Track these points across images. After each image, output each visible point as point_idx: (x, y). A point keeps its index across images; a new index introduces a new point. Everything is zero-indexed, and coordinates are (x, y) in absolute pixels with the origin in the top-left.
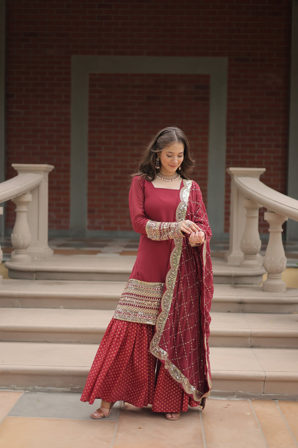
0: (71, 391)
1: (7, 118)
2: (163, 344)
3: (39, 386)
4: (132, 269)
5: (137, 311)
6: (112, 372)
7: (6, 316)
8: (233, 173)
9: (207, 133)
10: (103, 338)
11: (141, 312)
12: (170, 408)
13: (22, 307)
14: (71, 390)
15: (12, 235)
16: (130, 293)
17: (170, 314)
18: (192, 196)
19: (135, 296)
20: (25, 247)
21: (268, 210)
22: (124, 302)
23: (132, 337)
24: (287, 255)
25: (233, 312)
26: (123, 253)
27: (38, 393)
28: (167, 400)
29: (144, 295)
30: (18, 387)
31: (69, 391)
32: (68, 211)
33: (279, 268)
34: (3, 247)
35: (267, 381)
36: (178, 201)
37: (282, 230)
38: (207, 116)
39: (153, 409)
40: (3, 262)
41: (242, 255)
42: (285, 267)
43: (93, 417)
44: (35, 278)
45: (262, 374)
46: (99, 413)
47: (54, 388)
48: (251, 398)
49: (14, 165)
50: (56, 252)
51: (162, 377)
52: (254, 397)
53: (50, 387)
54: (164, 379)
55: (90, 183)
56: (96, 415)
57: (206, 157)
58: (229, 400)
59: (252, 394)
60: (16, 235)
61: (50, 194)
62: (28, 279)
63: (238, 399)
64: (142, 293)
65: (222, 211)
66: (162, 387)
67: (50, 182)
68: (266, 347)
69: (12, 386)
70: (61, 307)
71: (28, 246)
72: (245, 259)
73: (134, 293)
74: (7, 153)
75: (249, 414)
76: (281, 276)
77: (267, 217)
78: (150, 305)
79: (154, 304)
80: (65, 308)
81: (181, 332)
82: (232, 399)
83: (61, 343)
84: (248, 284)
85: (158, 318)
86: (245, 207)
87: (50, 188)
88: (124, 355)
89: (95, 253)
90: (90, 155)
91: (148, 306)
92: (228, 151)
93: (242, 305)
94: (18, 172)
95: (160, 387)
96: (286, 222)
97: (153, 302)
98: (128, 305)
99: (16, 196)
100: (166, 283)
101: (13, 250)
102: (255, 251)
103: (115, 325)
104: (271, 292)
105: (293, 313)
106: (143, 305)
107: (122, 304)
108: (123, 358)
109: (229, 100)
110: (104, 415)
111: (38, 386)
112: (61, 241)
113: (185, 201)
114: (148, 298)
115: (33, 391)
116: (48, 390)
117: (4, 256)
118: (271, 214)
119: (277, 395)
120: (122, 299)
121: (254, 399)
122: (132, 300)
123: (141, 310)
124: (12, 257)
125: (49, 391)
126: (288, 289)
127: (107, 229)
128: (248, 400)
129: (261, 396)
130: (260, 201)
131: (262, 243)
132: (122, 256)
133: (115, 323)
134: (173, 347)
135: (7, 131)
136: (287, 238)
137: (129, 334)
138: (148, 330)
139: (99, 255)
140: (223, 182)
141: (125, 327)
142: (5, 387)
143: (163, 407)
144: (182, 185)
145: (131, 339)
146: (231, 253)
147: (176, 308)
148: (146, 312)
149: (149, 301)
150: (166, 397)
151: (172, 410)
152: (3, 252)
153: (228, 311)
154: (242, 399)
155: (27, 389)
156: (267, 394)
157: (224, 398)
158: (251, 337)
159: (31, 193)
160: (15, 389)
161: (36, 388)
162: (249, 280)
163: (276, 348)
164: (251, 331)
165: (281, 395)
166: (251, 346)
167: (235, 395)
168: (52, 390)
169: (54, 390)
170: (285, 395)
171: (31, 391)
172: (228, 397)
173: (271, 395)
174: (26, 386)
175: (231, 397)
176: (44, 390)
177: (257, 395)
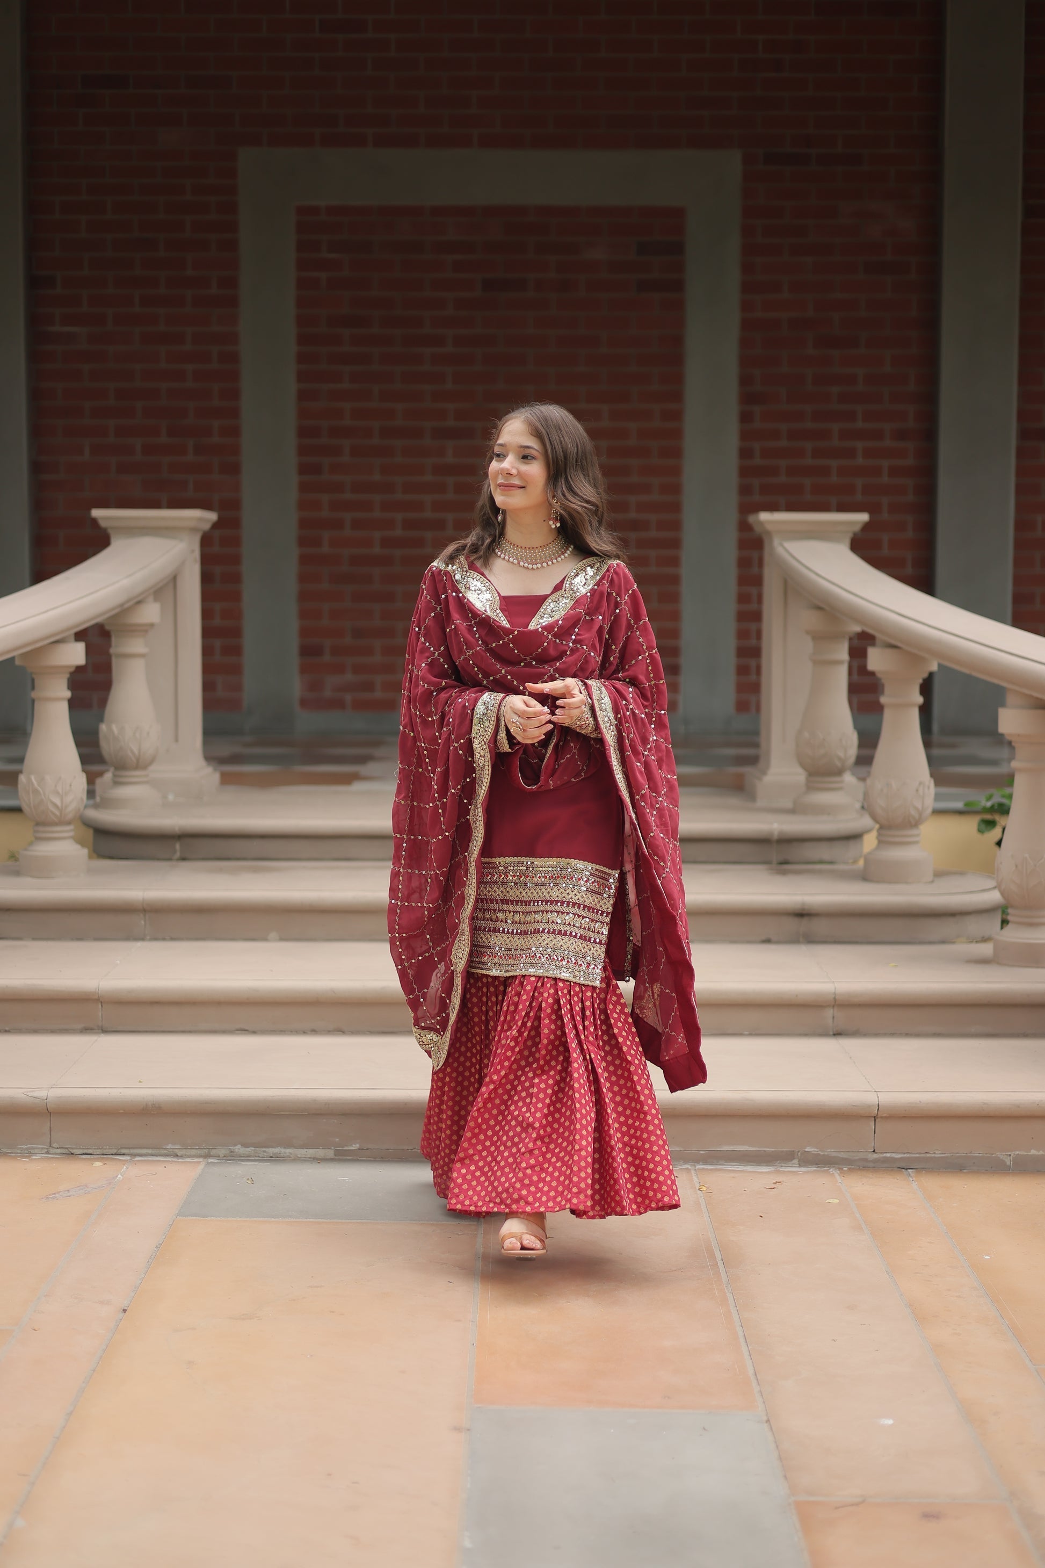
0: (336, 1157)
1: (35, 357)
3: (245, 1145)
7: (118, 962)
8: (770, 527)
9: (677, 396)
13: (156, 939)
14: (335, 1155)
15: (103, 727)
20: (141, 764)
21: (878, 642)
24: (939, 779)
25: (778, 942)
27: (242, 1163)
30: (185, 1151)
31: (329, 1157)
32: (236, 650)
33: (913, 812)
35: (881, 1117)
37: (920, 700)
38: (678, 341)
41: (799, 776)
42: (930, 810)
44: (178, 855)
45: (870, 1098)
47: (288, 1151)
48: (841, 1167)
49: (96, 513)
50: (227, 779)
52: (848, 1162)
53: (277, 1147)
55: (305, 560)
57: (676, 471)
58: (778, 1172)
59: (843, 1155)
60: (114, 727)
62: (158, 859)
63: (803, 1169)
68: (876, 1035)
69: (169, 1147)
70: (273, 935)
71: (152, 761)
72: (810, 787)
75: (836, 1201)
76: (918, 835)
77: (876, 660)
80: (282, 939)
82: (786, 1170)
84: (821, 862)
86: (808, 632)
87: (206, 578)
89: (348, 779)
90: (304, 469)
92: (745, 453)
93: (805, 921)
96: (931, 675)
102: (839, 764)
104: (890, 882)
105: (953, 943)
109: (747, 287)
111: (241, 1146)
115: (230, 1160)
118: (889, 651)
119: (912, 1155)
121: (849, 1169)
125: (275, 1159)
126: (938, 874)
127: (360, 706)
128: (832, 1171)
129: (866, 1160)
130: (853, 614)
131: (861, 746)
135: (35, 395)
136: (935, 727)
139: (357, 786)
140: (730, 553)
142: (150, 1151)
146: (764, 773)
153: (764, 938)
154: (815, 1169)
155: (212, 1154)
156: (885, 1155)
157: (764, 1167)
158: (833, 1006)
159: (156, 600)
160: (179, 1155)
161: (237, 1150)
162: (823, 852)
163: (908, 1035)
164: (835, 988)
165: (922, 1155)
166: (835, 1033)
167: (794, 1159)
168: (282, 1155)
169: (288, 1154)
170: (933, 1155)
171: (225, 1160)
172: (773, 1166)
173: (894, 1155)
174: (208, 1147)
175: (784, 1165)
176: (260, 1155)
177: (857, 1158)
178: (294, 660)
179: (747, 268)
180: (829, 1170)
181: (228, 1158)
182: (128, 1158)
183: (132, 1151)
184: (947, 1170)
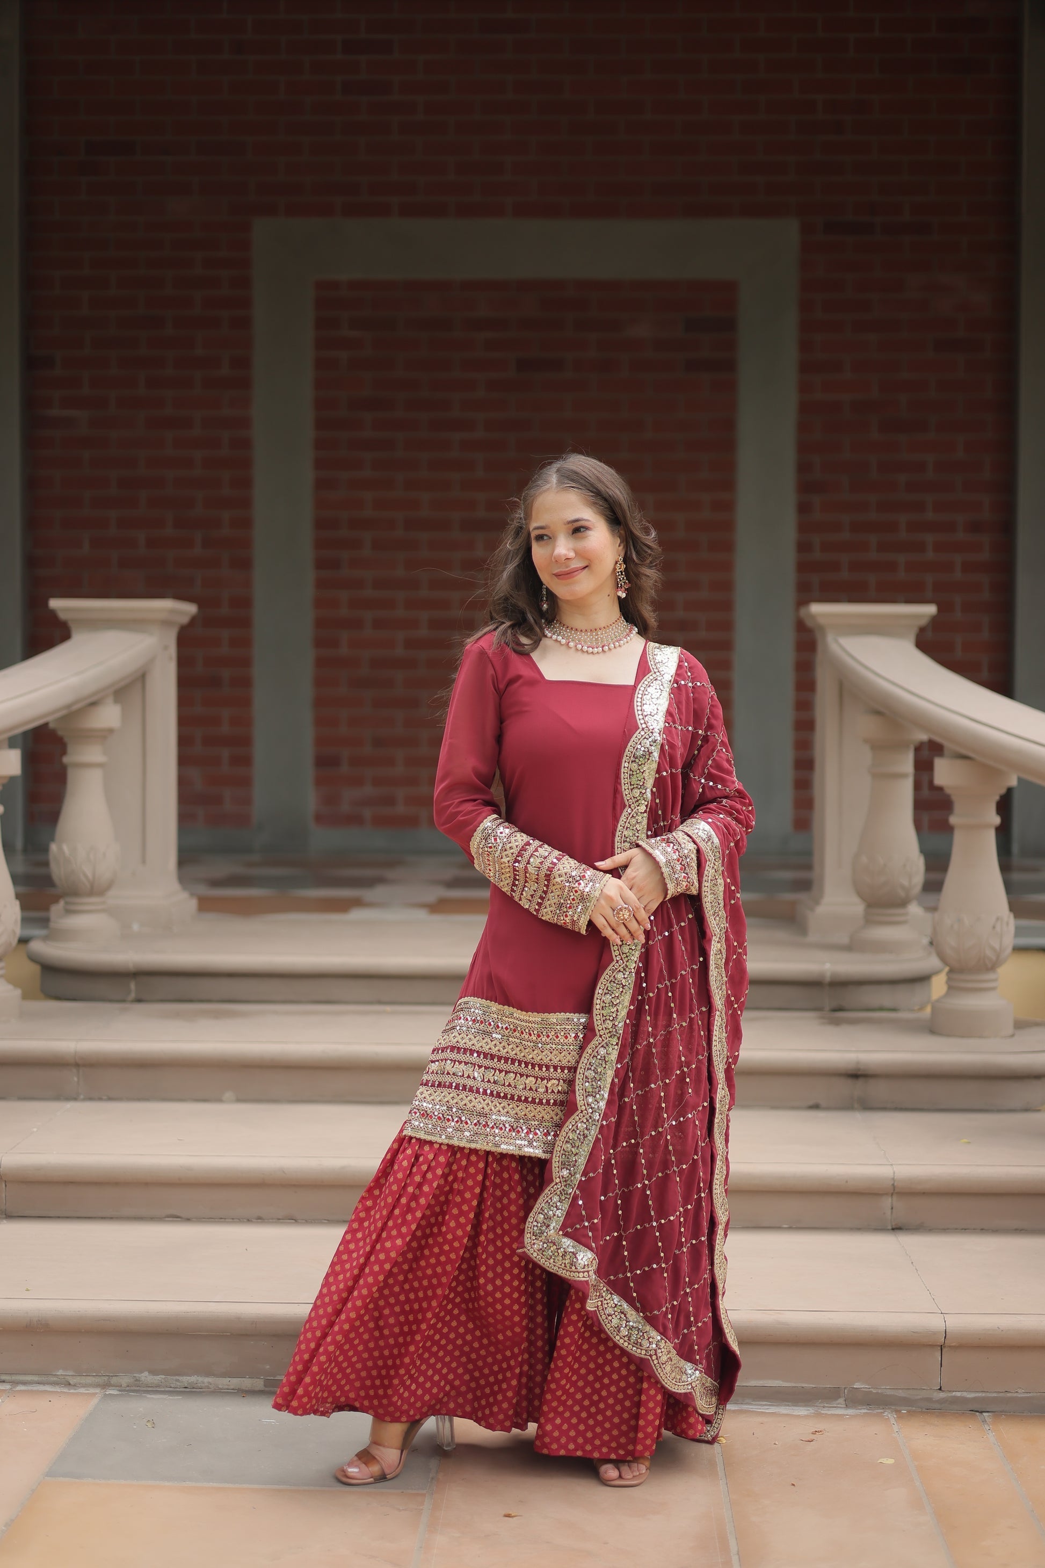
0: (267, 1389)
1: (31, 442)
2: (578, 1226)
3: (153, 1372)
4: (468, 961)
5: (487, 1109)
6: (397, 1315)
7: (35, 1130)
8: (822, 621)
9: (728, 485)
10: (363, 1198)
11: (501, 1114)
12: (597, 1442)
13: (91, 1099)
14: (265, 1386)
15: (53, 847)
16: (461, 1045)
17: (604, 1123)
18: (678, 708)
19: (482, 1056)
20: (97, 890)
21: (946, 752)
22: (439, 1078)
23: (468, 1195)
24: (1017, 909)
25: (828, 1109)
26: (439, 907)
27: (149, 1396)
28: (590, 1416)
29: (512, 1054)
30: (79, 1378)
31: (257, 1389)
32: (245, 761)
33: (989, 953)
34: (22, 889)
35: (950, 1347)
36: (629, 726)
37: (997, 820)
38: (729, 425)
39: (538, 1443)
40: (23, 941)
41: (857, 908)
42: (1009, 949)
43: (345, 1480)
44: (133, 995)
45: (935, 1323)
46: (365, 1464)
47: (207, 1380)
48: (898, 1408)
49: (55, 604)
50: (205, 905)
51: (571, 1335)
52: (906, 1402)
53: (193, 1375)
54: (580, 1342)
55: (321, 662)
56: (353, 1470)
57: (728, 567)
58: (818, 1415)
59: (901, 1393)
60: (65, 848)
61: (183, 701)
62: (110, 1001)
63: (850, 1412)
64: (504, 1048)
65: (786, 755)
66: (571, 1368)
67: (183, 662)
68: (944, 1230)
69: (60, 1372)
70: (228, 1095)
71: (109, 886)
72: (869, 921)
73: (477, 1047)
74: (31, 562)
75: (891, 1461)
76: (995, 980)
77: (945, 773)
78: (531, 1089)
79: (546, 1087)
80: (239, 1100)
81: (647, 1182)
82: (829, 1412)
83: (228, 1222)
84: (881, 1009)
85: (563, 1133)
86: (866, 741)
87: (184, 682)
88: (437, 1256)
89: (342, 906)
90: (321, 564)
91: (525, 1094)
92: (803, 547)
93: (860, 1083)
94: (71, 625)
95: (563, 1368)
96: (1010, 790)
97: (542, 1079)
98: (457, 1087)
99: (64, 712)
100: (595, 1012)
101: (56, 899)
102: (902, 894)
103: (409, 1152)
104: (961, 1036)
105: (1039, 1111)
106: (509, 1091)
107: (433, 1085)
108: (434, 1267)
109: (805, 367)
110: (383, 1471)
111: (149, 1372)
112: (223, 868)
113: (651, 728)
114: (526, 1066)
115: (134, 1391)
116: (186, 1385)
117: (25, 921)
118: (959, 762)
119: (988, 1395)
120: (434, 1067)
121: (909, 1411)
122: (468, 1070)
123: (499, 1107)
124: (52, 925)
125: (191, 1391)
126: (1020, 1025)
127: (381, 822)
128: (887, 1414)
129: (929, 1400)
130: (918, 720)
131: (929, 868)
132: (437, 918)
133: (407, 1145)
134: (616, 1234)
135: (31, 484)
136: (1015, 848)
137: (455, 1186)
138: (525, 1172)
139: (356, 914)
140: (787, 656)
141: (442, 1159)
142: (36, 1378)
143: (574, 1440)
144: (643, 669)
145: (464, 1201)
146: (817, 902)
147: (626, 1100)
148: (519, 1112)
149: (527, 1076)
150: (586, 1403)
151: (605, 1450)
152: (23, 908)
153: (811, 1103)
154: (866, 1411)
155: (112, 1382)
156: (954, 1393)
157: (801, 1408)
158: (892, 1194)
159: (117, 701)
160: (71, 1382)
161: (143, 1379)
162: (884, 997)
163: (983, 1230)
164: (894, 1173)
165: (1001, 1395)
166: (894, 1227)
167: (840, 1397)
168: (199, 1385)
169: (207, 1384)
170: (1015, 1395)
171: (127, 1391)
172: (815, 1406)
173: (965, 1394)
174: (108, 1374)
175: (827, 1405)
176: (172, 1385)
177: (919, 1397)
178: (308, 771)
179: (805, 346)
180: (883, 1413)
181: (132, 1388)
182: (8, 1386)
183: (14, 1378)
184: (1032, 1414)
